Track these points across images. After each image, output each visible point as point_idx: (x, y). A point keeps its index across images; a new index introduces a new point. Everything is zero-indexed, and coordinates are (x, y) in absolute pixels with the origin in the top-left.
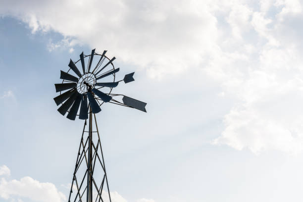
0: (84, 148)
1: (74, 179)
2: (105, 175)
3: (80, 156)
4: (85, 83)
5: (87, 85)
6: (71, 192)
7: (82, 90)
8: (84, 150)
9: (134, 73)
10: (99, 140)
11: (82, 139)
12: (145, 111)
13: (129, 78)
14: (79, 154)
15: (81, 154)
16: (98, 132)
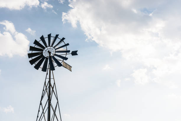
0: (46, 87)
1: (41, 104)
2: (58, 102)
3: (44, 92)
4: (49, 51)
6: (39, 111)
7: (46, 54)
8: (46, 89)
10: (54, 83)
11: (45, 82)
14: (43, 90)
15: (44, 90)
16: (54, 78)
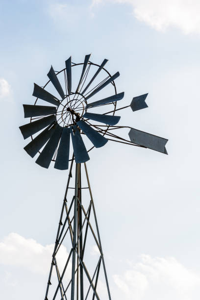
0: (68, 214)
1: (54, 263)
2: (102, 257)
3: (62, 227)
4: (68, 109)
5: (72, 112)
6: (49, 283)
7: (64, 120)
8: (68, 218)
9: (147, 94)
10: (92, 202)
11: (65, 200)
12: (165, 152)
13: (139, 103)
14: (61, 223)
15: (63, 222)
16: (89, 188)
